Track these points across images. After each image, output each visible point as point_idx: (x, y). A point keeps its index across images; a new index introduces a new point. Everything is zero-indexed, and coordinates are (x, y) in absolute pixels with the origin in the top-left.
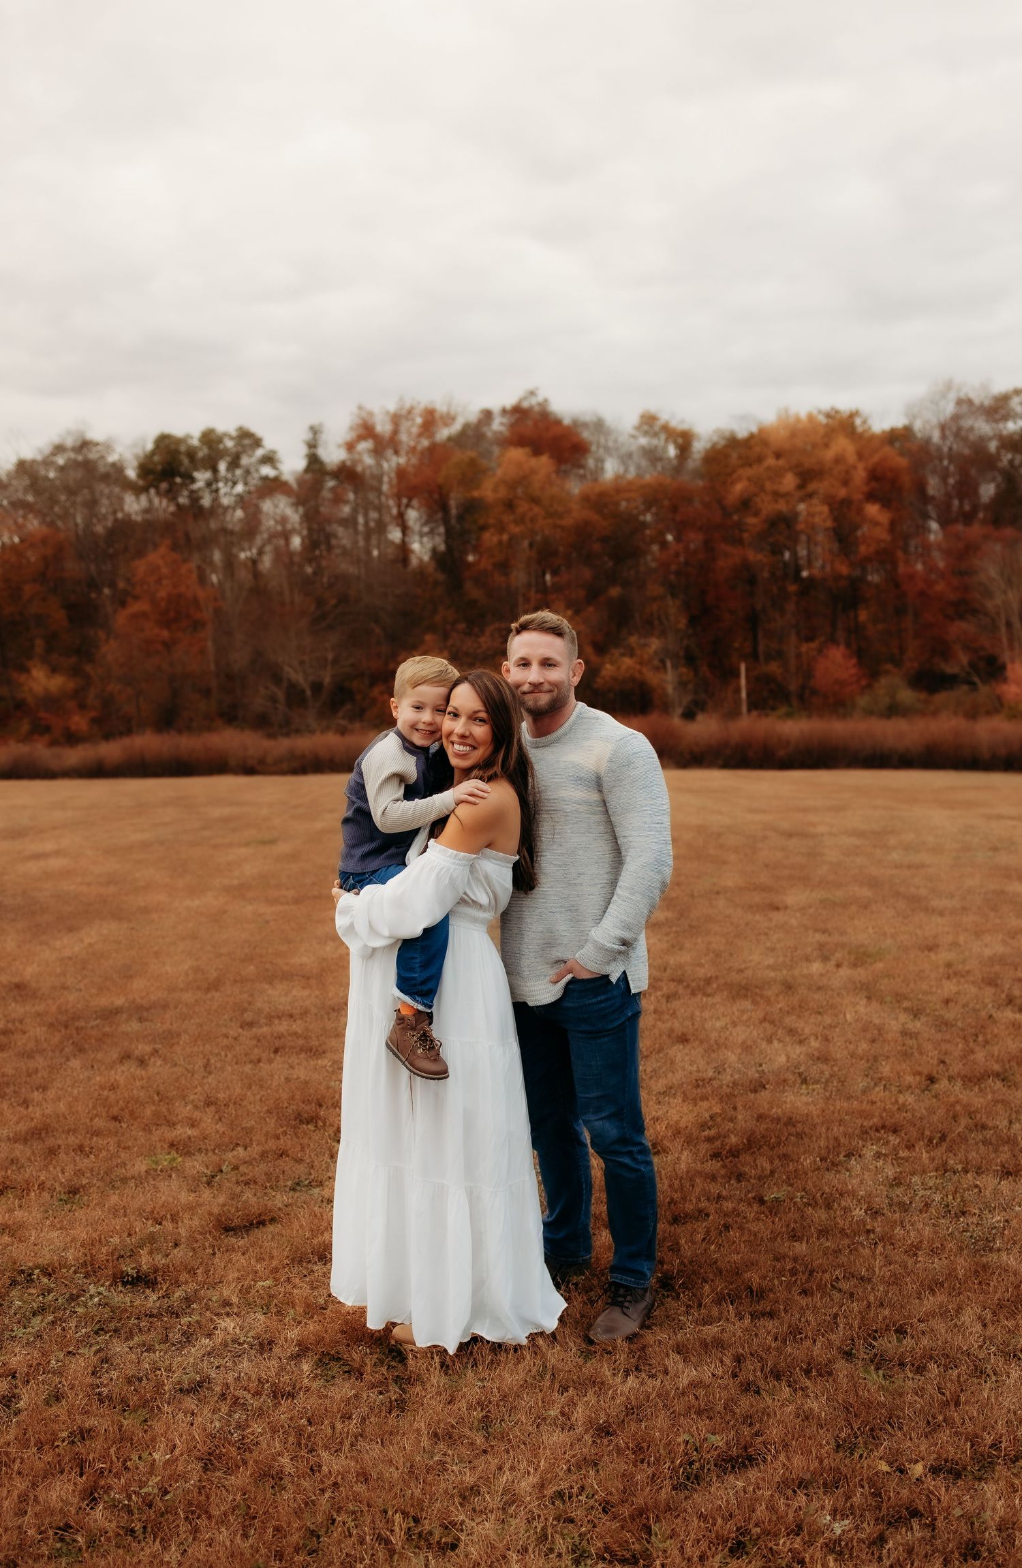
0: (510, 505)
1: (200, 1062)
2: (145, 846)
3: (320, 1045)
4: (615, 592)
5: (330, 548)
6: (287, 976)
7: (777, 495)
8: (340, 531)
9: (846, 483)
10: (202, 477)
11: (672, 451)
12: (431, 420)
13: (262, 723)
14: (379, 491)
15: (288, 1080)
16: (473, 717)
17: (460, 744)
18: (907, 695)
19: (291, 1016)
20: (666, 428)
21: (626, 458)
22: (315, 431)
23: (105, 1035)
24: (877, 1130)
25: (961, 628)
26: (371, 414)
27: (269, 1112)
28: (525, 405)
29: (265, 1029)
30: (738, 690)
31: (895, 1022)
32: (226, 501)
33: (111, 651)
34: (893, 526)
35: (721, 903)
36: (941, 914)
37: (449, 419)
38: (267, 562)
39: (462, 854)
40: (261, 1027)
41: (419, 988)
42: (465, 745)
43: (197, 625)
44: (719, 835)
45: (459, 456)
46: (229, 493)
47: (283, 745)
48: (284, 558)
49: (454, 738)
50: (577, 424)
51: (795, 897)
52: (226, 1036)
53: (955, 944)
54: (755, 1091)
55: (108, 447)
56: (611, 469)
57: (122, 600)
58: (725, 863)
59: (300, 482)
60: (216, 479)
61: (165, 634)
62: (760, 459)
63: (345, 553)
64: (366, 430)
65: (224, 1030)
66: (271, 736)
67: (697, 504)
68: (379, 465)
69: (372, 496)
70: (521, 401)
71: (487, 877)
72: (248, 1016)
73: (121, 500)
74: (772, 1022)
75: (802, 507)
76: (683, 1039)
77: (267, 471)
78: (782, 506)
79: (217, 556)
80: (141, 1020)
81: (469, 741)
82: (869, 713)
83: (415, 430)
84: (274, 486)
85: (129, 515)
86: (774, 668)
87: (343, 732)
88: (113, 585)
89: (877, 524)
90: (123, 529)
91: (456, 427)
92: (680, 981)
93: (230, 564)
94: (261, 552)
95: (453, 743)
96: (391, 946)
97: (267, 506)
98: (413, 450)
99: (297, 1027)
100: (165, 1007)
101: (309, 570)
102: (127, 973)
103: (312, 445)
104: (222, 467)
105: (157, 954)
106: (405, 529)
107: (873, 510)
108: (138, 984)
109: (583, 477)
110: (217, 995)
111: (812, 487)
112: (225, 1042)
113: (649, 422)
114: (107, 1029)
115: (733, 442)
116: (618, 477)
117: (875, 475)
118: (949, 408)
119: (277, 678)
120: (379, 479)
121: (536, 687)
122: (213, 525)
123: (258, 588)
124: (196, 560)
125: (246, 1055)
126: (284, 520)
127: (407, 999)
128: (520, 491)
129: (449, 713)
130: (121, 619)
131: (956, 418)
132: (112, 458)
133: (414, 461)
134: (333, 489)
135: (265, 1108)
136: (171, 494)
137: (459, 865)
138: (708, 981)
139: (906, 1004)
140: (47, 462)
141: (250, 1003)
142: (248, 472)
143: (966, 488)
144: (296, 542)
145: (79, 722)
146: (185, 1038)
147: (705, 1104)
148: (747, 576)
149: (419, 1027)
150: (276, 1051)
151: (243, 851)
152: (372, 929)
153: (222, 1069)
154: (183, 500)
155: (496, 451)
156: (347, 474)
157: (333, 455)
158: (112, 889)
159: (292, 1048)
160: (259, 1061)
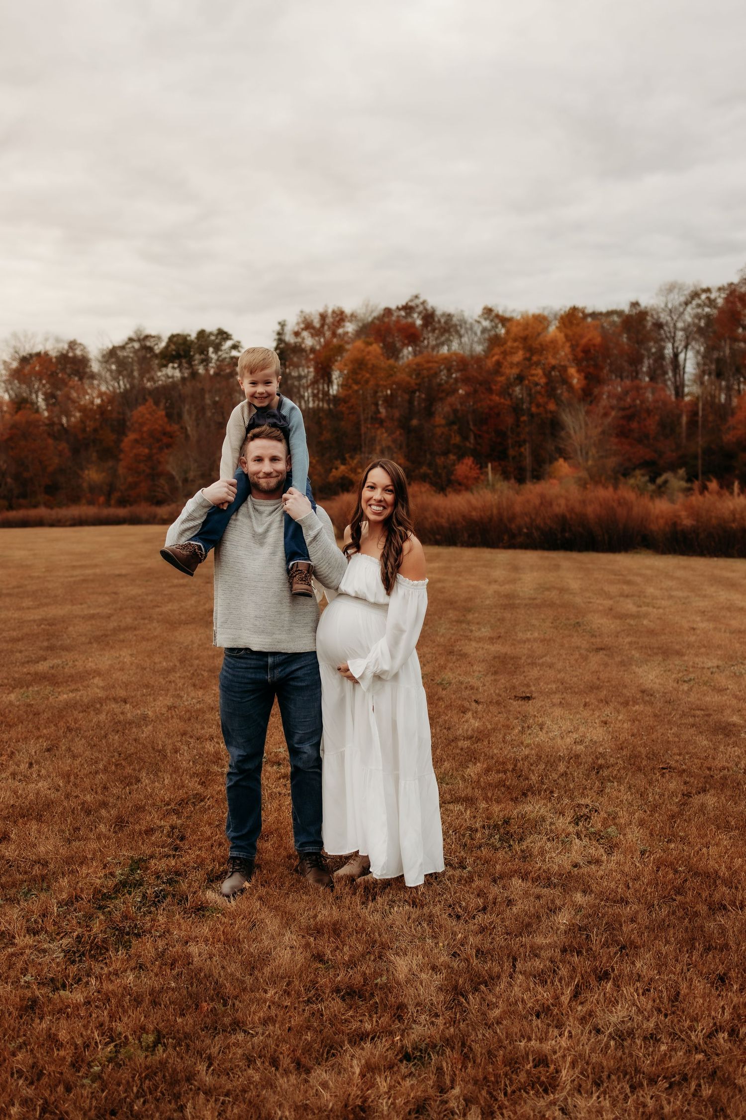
10: (198, 358)
16: (385, 489)
20: (497, 316)
22: (282, 325)
32: (212, 371)
42: (379, 506)
43: (167, 445)
49: (373, 502)
60: (206, 357)
77: (234, 353)
81: (382, 504)
95: (371, 505)
103: (280, 333)
104: (210, 351)
111: (536, 358)
121: (268, 475)
129: (368, 487)
130: (125, 443)
136: (180, 368)
140: (123, 348)
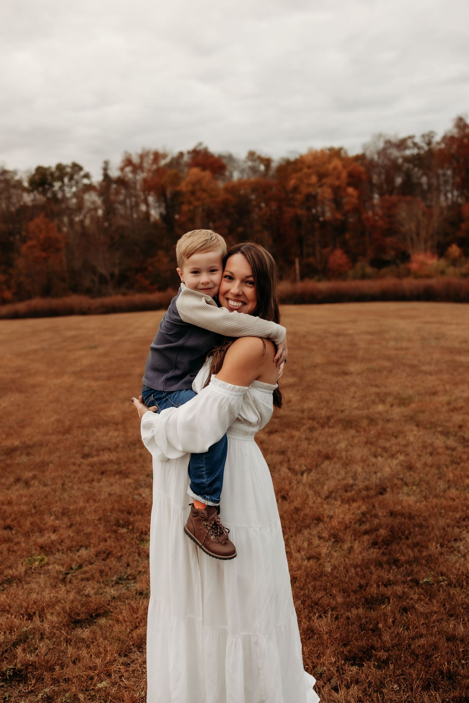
0: (193, 193)
1: (59, 482)
2: (35, 351)
3: (127, 469)
4: (240, 229)
5: (115, 214)
6: (106, 424)
7: (309, 185)
8: (119, 206)
9: (338, 178)
10: (57, 185)
11: (262, 168)
12: (157, 156)
13: (89, 292)
14: (135, 189)
15: (110, 494)
16: (245, 281)
17: (235, 300)
18: (369, 270)
19: (109, 449)
20: (259, 158)
21: (242, 171)
22: (106, 163)
23: (8, 465)
24: (464, 520)
25: (389, 240)
26: (130, 155)
27: (99, 519)
28: (198, 149)
29: (95, 459)
30: (295, 270)
31: (439, 442)
32: (68, 195)
33: (20, 263)
34: (359, 197)
35: (318, 372)
36: (430, 374)
37: (164, 156)
38: (87, 222)
39: (238, 387)
40: (93, 457)
41: (208, 489)
43: (58, 250)
44: (304, 337)
45: (171, 172)
46: (70, 191)
47: (98, 302)
48: (95, 219)
49: (229, 296)
50: (221, 157)
51: (353, 367)
52: (74, 464)
53: (446, 392)
54: (381, 494)
55: (15, 173)
56: (236, 176)
57: (24, 240)
58: (312, 350)
59: (101, 185)
60: (63, 184)
61: (44, 254)
62: (301, 169)
63: (122, 217)
64: (128, 162)
65: (72, 460)
66: (93, 297)
67: (274, 190)
68: (135, 178)
69: (132, 191)
70: (196, 147)
71: (255, 401)
72: (86, 450)
73: (21, 196)
74: (372, 443)
75: (319, 190)
76: (327, 457)
77: (86, 181)
78: (311, 190)
79: (66, 219)
80: (28, 454)
81: (242, 299)
82: (355, 278)
83: (150, 161)
84: (89, 188)
85: (25, 203)
86: (311, 260)
87: (125, 294)
88: (20, 233)
89: (352, 196)
90: (24, 209)
91: (168, 160)
92: (314, 419)
93: (71, 222)
94: (85, 217)
95: (228, 299)
96: (183, 458)
97: (87, 197)
98: (149, 171)
99: (113, 456)
100: (41, 445)
101: (106, 224)
102: (22, 424)
103: (105, 169)
104: (66, 180)
105: (38, 412)
106: (148, 205)
107: (350, 190)
108: (28, 431)
109: (224, 180)
110: (69, 436)
111: (324, 180)
112: (74, 468)
113: (252, 155)
114: (9, 462)
115: (288, 163)
116: (240, 180)
117: (351, 175)
118: (381, 145)
119: (94, 271)
120: (135, 183)
122: (63, 206)
123: (84, 233)
124: (56, 221)
125: (85, 477)
126: (94, 203)
127: (199, 498)
128: (197, 187)
129: (226, 277)
130: (24, 249)
131: (384, 149)
132: (17, 178)
133: (151, 175)
134: (116, 189)
135: (97, 518)
136: (44, 193)
137: (236, 395)
138: (329, 418)
139: (440, 429)
141: (87, 441)
142: (77, 183)
143: (390, 180)
144: (100, 212)
145: (8, 294)
146: (51, 466)
147: (355, 505)
148: (297, 220)
149: (210, 518)
150: (102, 473)
151: (82, 353)
152: (170, 445)
153: (72, 488)
154: (49, 195)
155: (186, 170)
156: (121, 182)
157: (114, 173)
158: (18, 375)
159: (111, 471)
160: (93, 480)
